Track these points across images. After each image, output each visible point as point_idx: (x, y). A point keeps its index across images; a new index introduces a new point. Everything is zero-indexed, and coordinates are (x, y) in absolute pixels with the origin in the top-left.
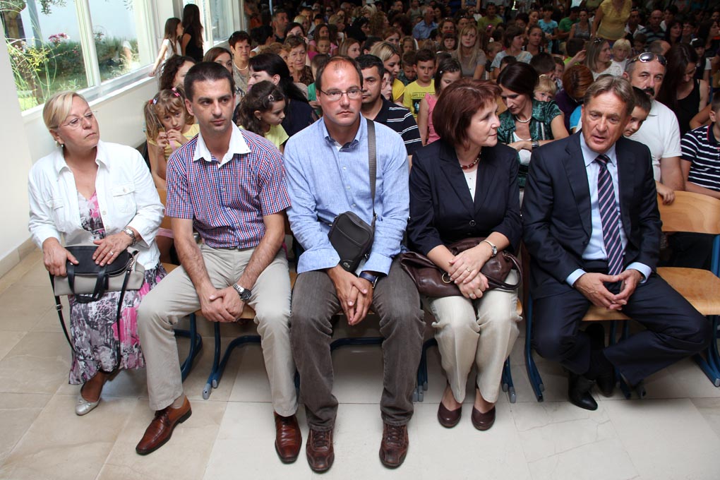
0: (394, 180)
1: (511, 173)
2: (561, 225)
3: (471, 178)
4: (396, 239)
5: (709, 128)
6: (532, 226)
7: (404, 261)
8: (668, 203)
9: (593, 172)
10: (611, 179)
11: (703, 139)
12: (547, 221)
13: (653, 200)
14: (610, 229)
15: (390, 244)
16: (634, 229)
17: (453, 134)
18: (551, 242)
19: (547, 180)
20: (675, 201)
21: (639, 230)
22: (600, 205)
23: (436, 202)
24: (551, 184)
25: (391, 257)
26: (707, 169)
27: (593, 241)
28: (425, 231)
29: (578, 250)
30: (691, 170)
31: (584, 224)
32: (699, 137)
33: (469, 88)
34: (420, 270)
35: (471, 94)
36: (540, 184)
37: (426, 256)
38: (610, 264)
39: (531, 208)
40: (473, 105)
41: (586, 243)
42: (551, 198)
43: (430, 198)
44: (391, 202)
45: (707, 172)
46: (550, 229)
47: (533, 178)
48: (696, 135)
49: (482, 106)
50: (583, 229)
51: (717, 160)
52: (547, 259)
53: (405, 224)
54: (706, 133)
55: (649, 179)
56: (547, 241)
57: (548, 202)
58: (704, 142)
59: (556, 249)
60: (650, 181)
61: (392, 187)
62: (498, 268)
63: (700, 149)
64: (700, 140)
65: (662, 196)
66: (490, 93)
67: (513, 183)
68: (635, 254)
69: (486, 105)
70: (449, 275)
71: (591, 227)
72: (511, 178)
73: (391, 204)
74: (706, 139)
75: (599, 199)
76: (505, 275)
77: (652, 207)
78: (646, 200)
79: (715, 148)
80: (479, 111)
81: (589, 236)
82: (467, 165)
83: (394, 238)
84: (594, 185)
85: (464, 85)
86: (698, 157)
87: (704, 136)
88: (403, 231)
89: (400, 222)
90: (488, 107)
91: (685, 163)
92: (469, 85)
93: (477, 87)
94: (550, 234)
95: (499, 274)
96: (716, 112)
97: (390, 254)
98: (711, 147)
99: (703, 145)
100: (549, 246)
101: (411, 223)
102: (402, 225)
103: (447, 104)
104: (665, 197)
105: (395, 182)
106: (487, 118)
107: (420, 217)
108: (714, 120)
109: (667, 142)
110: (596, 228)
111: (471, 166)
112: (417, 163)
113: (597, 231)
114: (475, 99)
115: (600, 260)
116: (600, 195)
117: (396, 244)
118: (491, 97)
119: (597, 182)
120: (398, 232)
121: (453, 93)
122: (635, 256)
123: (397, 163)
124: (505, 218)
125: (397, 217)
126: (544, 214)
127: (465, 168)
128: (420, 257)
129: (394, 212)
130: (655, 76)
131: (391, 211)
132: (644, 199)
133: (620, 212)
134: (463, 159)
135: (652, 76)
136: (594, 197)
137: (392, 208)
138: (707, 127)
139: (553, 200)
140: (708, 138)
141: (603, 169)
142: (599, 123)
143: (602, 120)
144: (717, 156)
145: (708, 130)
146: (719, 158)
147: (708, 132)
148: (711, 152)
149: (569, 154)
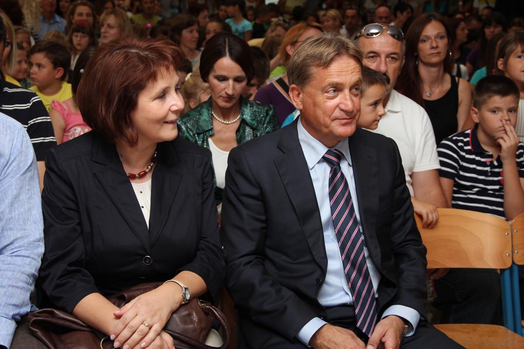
0: (15, 192)
1: (204, 183)
2: (281, 259)
3: (143, 192)
4: (22, 288)
5: (472, 132)
6: (238, 262)
7: (37, 324)
8: (430, 225)
9: (320, 176)
10: (346, 185)
11: (466, 148)
12: (260, 254)
13: (407, 216)
14: (352, 256)
15: (11, 296)
16: (385, 257)
17: (110, 121)
18: (270, 282)
19: (255, 192)
20: (440, 224)
21: (393, 260)
22: (334, 223)
23: (87, 229)
24: (262, 198)
25: (13, 318)
26: (476, 190)
27: (330, 278)
28: (67, 273)
29: (310, 293)
30: (455, 192)
31: (314, 253)
32: (460, 144)
33: (134, 51)
34: (63, 337)
35: (136, 59)
36: (245, 199)
37: (71, 313)
38: (357, 311)
39: (235, 236)
40: (138, 75)
41: (321, 281)
42: (263, 218)
43: (77, 221)
44: (11, 229)
45: (477, 193)
46: (263, 265)
47: (233, 191)
48: (455, 142)
49: (153, 77)
50: (314, 260)
51: (487, 176)
52: (266, 307)
53: (38, 264)
54: (468, 139)
55: (400, 185)
56: (262, 281)
57: (259, 225)
58: (468, 152)
59: (278, 292)
60: (401, 188)
61: (12, 204)
62: (192, 322)
63: (462, 161)
64: (461, 148)
65: (420, 216)
66: (165, 58)
67: (207, 199)
68: (391, 292)
69: (159, 76)
70: (112, 337)
71: (325, 258)
72: (204, 190)
73: (9, 233)
74: (469, 148)
75: (332, 214)
76: (203, 333)
77: (409, 225)
78: (399, 216)
79: (483, 160)
80: (150, 84)
81: (323, 270)
82: (136, 172)
83: (18, 288)
84: (323, 195)
85: (125, 47)
86: (461, 173)
87: (466, 144)
88: (33, 275)
89: (28, 260)
90: (162, 78)
91: (446, 181)
92: (133, 47)
93: (146, 49)
94: (265, 272)
95: (194, 330)
96: (479, 109)
97: (11, 314)
98: (478, 158)
99: (467, 156)
100: (266, 288)
101: (47, 262)
102: (33, 265)
103: (99, 75)
104: (425, 216)
105: (17, 197)
106: (162, 96)
107: (60, 253)
108: (477, 121)
109: (419, 149)
110: (333, 257)
111: (142, 176)
112: (54, 167)
113: (335, 263)
114: (141, 66)
115: (344, 305)
116: (333, 209)
117: (22, 297)
118: (166, 63)
119: (327, 190)
120: (24, 277)
121: (108, 59)
122: (393, 295)
123: (18, 165)
124: (198, 253)
125: (24, 253)
126: (254, 243)
127: (133, 177)
128: (61, 315)
129: (16, 245)
130: (388, 56)
131: (11, 243)
132: (397, 214)
133: (364, 233)
134: (129, 163)
135: (383, 57)
136: (325, 212)
137: (12, 239)
138: (469, 132)
139: (266, 221)
140: (472, 147)
141: (335, 171)
142: (343, 101)
143: (345, 95)
144: (487, 171)
145: (470, 136)
146: (489, 174)
147: (472, 139)
148: (478, 165)
149: (284, 153)
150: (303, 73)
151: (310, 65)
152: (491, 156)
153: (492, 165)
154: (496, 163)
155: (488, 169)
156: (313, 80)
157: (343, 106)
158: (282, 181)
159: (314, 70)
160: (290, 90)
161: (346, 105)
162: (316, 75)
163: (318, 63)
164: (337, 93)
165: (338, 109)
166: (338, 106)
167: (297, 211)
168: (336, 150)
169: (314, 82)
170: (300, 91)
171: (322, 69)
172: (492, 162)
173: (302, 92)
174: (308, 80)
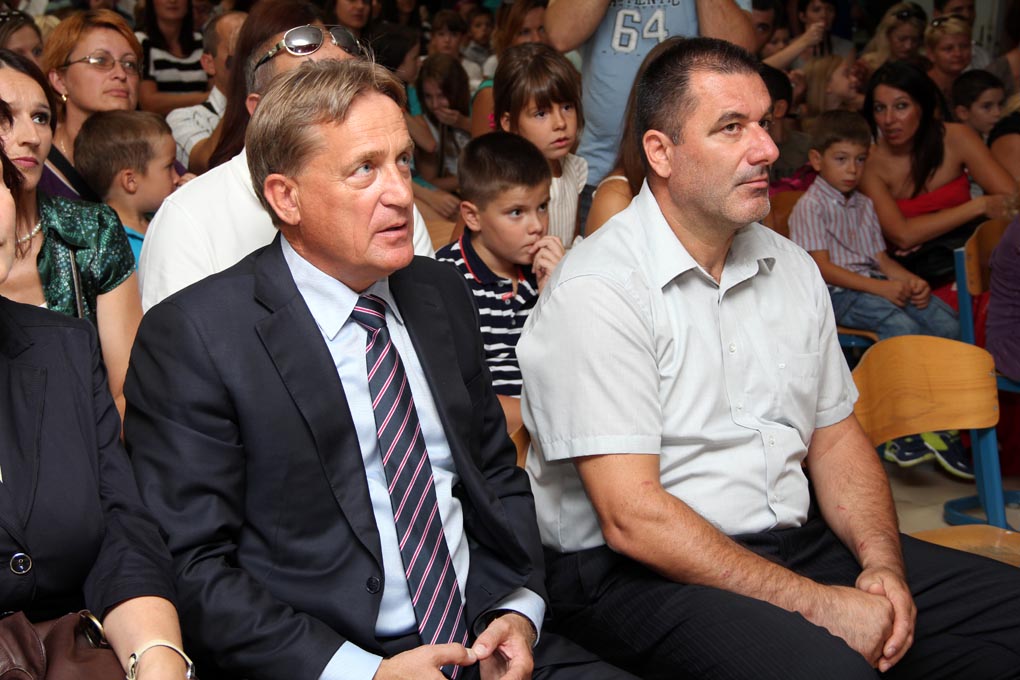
5: (463, 247)
22: (381, 447)
51: (510, 327)
54: (462, 261)
58: (472, 284)
74: (470, 276)
75: (378, 427)
87: (463, 269)
96: (481, 208)
140: (474, 273)
141: (379, 339)
142: (389, 186)
143: (390, 174)
144: (509, 316)
145: (463, 255)
146: (514, 323)
147: (467, 259)
148: (493, 308)
149: (272, 312)
150: (292, 144)
151: (307, 124)
152: (508, 288)
153: (516, 306)
154: (520, 299)
155: (510, 313)
156: (320, 154)
157: (390, 199)
158: (277, 370)
159: (315, 133)
160: (266, 187)
161: (395, 193)
162: (324, 143)
163: (322, 116)
164: (371, 171)
165: (380, 205)
166: (379, 200)
167: (314, 432)
168: (372, 295)
169: (321, 157)
170: (289, 182)
171: (336, 126)
172: (512, 299)
173: (295, 185)
174: (307, 157)
